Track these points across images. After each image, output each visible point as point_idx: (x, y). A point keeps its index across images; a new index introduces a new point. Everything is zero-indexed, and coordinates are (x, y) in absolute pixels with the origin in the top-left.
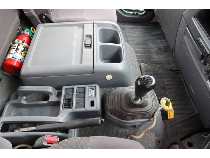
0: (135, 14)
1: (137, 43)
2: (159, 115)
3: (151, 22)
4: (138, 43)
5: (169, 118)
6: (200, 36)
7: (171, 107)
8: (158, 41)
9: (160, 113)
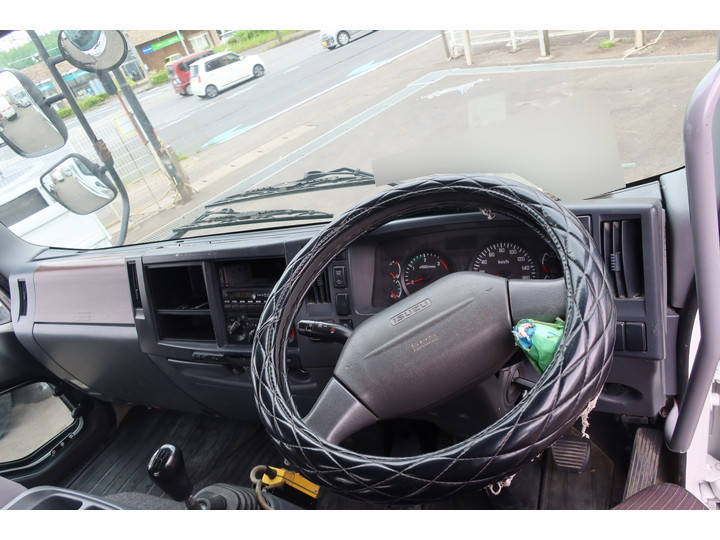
0: (62, 444)
1: (132, 484)
2: (274, 500)
3: (118, 423)
4: (134, 482)
5: (314, 496)
6: (193, 351)
7: (281, 472)
8: (172, 432)
9: (275, 497)
